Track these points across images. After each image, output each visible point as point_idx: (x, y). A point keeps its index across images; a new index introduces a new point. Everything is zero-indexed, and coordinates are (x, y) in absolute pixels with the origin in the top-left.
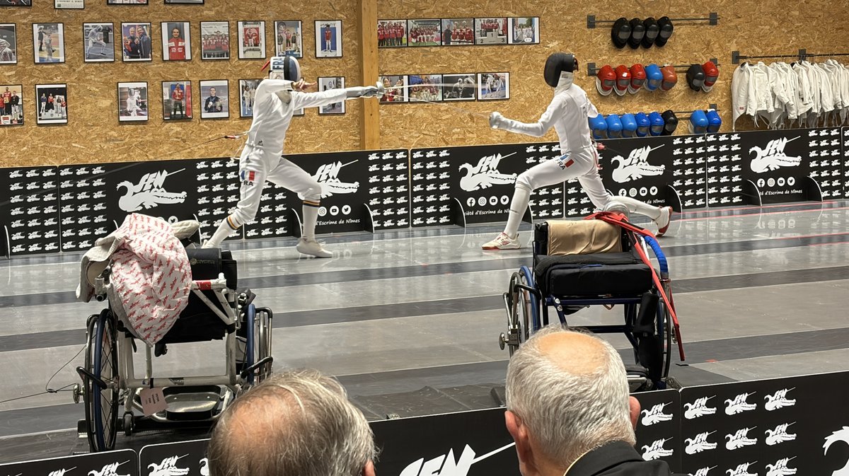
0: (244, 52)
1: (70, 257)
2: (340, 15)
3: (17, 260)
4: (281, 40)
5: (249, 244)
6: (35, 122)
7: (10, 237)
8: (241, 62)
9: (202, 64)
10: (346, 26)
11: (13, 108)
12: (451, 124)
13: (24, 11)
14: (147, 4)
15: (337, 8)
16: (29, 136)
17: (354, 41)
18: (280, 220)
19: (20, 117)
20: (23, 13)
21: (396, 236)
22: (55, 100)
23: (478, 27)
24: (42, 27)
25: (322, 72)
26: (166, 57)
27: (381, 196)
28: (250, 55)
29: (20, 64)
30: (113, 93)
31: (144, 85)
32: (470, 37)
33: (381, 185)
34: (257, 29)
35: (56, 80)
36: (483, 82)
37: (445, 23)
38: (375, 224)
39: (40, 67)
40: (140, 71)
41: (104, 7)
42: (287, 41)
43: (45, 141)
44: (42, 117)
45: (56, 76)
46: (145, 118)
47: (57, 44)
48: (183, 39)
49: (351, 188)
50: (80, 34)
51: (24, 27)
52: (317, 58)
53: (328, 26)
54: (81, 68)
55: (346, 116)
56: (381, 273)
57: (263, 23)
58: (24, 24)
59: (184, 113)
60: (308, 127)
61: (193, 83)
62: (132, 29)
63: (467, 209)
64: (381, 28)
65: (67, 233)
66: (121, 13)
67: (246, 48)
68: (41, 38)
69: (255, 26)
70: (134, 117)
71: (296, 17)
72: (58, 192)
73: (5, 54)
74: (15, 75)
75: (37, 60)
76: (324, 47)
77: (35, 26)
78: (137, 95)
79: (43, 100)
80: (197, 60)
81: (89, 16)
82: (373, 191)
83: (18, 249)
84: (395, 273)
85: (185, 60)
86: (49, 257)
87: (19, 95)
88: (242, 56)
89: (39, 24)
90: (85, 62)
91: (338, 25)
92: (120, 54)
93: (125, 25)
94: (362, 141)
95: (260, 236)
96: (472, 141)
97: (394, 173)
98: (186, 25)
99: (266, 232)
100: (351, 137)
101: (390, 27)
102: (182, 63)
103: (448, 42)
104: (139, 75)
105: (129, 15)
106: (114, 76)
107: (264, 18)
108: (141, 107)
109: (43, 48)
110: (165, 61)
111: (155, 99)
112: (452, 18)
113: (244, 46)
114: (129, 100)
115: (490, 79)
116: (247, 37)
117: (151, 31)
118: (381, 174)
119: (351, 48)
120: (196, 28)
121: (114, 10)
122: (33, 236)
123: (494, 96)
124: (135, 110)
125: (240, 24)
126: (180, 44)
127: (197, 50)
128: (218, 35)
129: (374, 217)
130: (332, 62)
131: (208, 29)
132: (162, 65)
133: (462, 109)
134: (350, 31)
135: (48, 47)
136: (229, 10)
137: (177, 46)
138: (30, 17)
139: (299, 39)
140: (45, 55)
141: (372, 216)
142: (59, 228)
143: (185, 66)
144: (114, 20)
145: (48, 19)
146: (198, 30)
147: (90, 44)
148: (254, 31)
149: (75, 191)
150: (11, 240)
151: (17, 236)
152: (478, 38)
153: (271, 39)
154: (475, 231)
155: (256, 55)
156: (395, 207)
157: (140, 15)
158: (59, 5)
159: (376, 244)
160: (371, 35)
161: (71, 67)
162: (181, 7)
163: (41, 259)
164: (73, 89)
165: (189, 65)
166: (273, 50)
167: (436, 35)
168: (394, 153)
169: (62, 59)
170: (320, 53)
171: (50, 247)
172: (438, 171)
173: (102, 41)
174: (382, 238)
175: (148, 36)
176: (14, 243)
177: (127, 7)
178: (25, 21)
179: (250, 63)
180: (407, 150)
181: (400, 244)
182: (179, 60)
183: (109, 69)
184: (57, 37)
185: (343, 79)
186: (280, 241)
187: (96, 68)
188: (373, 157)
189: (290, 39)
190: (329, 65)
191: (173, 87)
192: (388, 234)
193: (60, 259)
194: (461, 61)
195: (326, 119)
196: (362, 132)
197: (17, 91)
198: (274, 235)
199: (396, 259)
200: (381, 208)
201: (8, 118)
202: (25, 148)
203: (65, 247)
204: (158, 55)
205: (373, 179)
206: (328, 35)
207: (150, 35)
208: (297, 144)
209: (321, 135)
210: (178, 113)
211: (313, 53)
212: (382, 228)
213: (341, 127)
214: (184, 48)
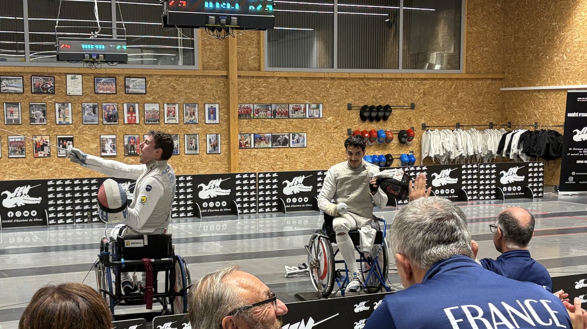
0: (168, 120)
1: (79, 227)
2: (218, 101)
3: (52, 228)
4: (187, 114)
5: (173, 221)
6: (56, 156)
7: (48, 215)
8: (166, 125)
9: (145, 126)
10: (221, 107)
11: (45, 148)
12: (276, 160)
13: (51, 96)
14: (116, 93)
15: (217, 97)
16: (53, 163)
17: (226, 115)
18: (189, 208)
19: (49, 152)
20: (50, 97)
21: (250, 218)
22: (67, 144)
23: (291, 109)
24: (60, 105)
25: (209, 131)
26: (126, 122)
27: (242, 197)
28: (171, 121)
29: (49, 124)
30: (98, 140)
31: (114, 137)
32: (287, 114)
33: (242, 191)
34: (174, 108)
35: (67, 133)
36: (293, 138)
37: (273, 106)
38: (239, 211)
39: (59, 126)
40: (112, 129)
41: (93, 95)
42: (191, 114)
43: (62, 165)
44: (60, 153)
45: (68, 131)
46: (115, 154)
47: (68, 114)
48: (135, 113)
49: (227, 192)
50: (80, 109)
51: (51, 105)
52: (206, 124)
53: (212, 107)
54: (81, 127)
55: (221, 154)
56: (242, 237)
57: (177, 105)
58: (50, 103)
59: (135, 152)
60: (201, 160)
61: (140, 136)
62: (108, 107)
63: (287, 204)
64: (240, 108)
65: (78, 214)
66: (102, 98)
67: (168, 118)
68: (60, 111)
69: (173, 106)
70: (109, 154)
71: (195, 102)
72: (73, 192)
73: (41, 119)
74: (46, 130)
75: (58, 123)
76: (209, 118)
77: (57, 104)
78: (110, 142)
79: (61, 144)
80: (142, 124)
81: (85, 99)
82: (238, 194)
83: (52, 222)
84: (249, 236)
85: (136, 124)
86: (68, 227)
87: (48, 141)
88: (166, 122)
89: (59, 103)
90: (83, 124)
91: (217, 106)
92: (101, 120)
93: (104, 104)
94: (229, 168)
95: (179, 217)
96: (287, 169)
97: (249, 185)
98: (137, 105)
99: (182, 215)
100: (223, 166)
101: (244, 108)
102: (134, 125)
103: (275, 116)
104: (111, 131)
105: (107, 99)
106: (99, 132)
107: (178, 102)
108: (113, 148)
109: (61, 116)
110: (125, 124)
111: (120, 144)
112: (277, 104)
113: (168, 117)
114: (106, 145)
115: (297, 137)
116: (169, 112)
117: (118, 108)
118: (242, 185)
119: (224, 119)
120: (142, 107)
121: (98, 97)
122: (60, 215)
123: (299, 145)
124: (109, 150)
125: (165, 105)
126: (133, 115)
127: (143, 119)
128: (153, 111)
129: (239, 208)
130: (214, 126)
131: (148, 107)
132: (124, 126)
133: (282, 152)
134: (223, 110)
135: (64, 116)
136: (159, 97)
137: (132, 116)
138: (54, 100)
139: (196, 114)
140: (62, 120)
141: (237, 207)
142: (74, 211)
143: (136, 127)
144: (98, 102)
145: (63, 101)
146: (143, 108)
147: (86, 115)
148: (173, 109)
149: (82, 192)
150: (49, 217)
151: (52, 215)
152: (291, 114)
153: (181, 113)
154: (291, 215)
155: (174, 121)
156: (249, 202)
157: (112, 99)
158: (69, 93)
159: (239, 221)
160: (234, 112)
161: (75, 126)
162: (134, 95)
163: (64, 227)
164: (76, 138)
165: (138, 126)
166: (182, 119)
167: (269, 112)
168: (249, 174)
169: (71, 123)
170: (207, 121)
171: (69, 221)
172: (271, 184)
173: (92, 113)
174: (243, 218)
175: (116, 110)
176: (50, 219)
177: (105, 95)
178: (51, 102)
179: (171, 126)
180: (256, 173)
181: (252, 222)
182: (133, 124)
183: (96, 128)
184: (68, 110)
185: (219, 135)
186: (189, 219)
187: (89, 127)
188: (238, 176)
189: (192, 114)
190: (212, 127)
191: (129, 138)
192: (245, 216)
193: (74, 228)
194: (281, 127)
195: (210, 156)
196: (229, 163)
197: (46, 139)
198: (186, 217)
199: (250, 229)
200: (242, 203)
201: (42, 153)
202: (51, 169)
203: (77, 221)
204: (122, 120)
205: (238, 188)
206: (212, 112)
207: (118, 110)
208: (195, 169)
209: (208, 164)
210: (132, 152)
211: (204, 121)
212: (242, 213)
213: (218, 161)
214: (135, 117)
